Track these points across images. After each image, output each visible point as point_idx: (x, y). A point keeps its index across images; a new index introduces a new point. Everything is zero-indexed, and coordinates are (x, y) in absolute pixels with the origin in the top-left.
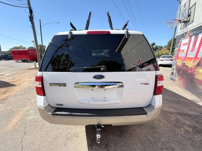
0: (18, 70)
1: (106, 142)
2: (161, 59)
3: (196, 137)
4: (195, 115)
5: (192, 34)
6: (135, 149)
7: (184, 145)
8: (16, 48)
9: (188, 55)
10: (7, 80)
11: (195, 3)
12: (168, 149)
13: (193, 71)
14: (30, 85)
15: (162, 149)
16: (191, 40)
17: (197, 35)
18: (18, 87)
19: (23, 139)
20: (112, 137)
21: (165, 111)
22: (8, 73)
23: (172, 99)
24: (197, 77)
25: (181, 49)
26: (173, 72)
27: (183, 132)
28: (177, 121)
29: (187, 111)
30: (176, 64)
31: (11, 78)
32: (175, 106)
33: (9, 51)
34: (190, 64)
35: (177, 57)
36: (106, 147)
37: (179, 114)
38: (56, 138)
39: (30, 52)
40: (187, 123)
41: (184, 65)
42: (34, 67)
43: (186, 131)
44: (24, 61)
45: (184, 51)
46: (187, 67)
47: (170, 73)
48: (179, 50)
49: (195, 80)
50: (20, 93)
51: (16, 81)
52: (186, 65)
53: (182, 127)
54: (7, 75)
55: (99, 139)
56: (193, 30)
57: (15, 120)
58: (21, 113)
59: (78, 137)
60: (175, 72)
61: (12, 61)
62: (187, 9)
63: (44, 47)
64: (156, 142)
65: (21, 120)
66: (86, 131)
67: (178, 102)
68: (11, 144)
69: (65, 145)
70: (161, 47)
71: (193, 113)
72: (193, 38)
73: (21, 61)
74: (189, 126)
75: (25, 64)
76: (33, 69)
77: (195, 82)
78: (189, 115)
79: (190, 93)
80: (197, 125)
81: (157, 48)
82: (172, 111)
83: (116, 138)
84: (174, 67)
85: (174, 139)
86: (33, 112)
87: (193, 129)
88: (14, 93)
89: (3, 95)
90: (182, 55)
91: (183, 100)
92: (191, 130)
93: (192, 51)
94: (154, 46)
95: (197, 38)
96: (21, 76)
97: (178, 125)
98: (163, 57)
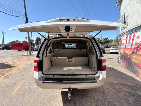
0: (16, 56)
1: (74, 101)
2: (111, 48)
3: (130, 98)
4: (131, 85)
5: (128, 33)
6: (92, 105)
7: (122, 103)
8: (14, 42)
9: (127, 47)
10: (9, 63)
11: (128, 15)
12: (112, 105)
13: (130, 56)
14: (25, 66)
15: (108, 105)
16: (127, 37)
17: (130, 34)
18: (16, 68)
19: (23, 100)
20: (78, 98)
21: (113, 83)
22: (9, 58)
23: (117, 75)
24: (133, 60)
25: (122, 42)
26: (119, 57)
27: (122, 96)
28: (120, 89)
29: (126, 83)
30: (120, 52)
31: (11, 62)
32: (119, 79)
33: (9, 44)
34: (129, 52)
35: (121, 48)
36: (74, 104)
37: (121, 84)
38: (43, 99)
39: (24, 44)
40: (126, 90)
41: (125, 52)
42: (26, 54)
43: (125, 95)
44: (19, 50)
45: (124, 44)
46: (126, 54)
47: (117, 58)
48: (121, 43)
49: (132, 63)
50: (18, 72)
51: (15, 64)
52: (126, 53)
53: (122, 93)
54: (8, 59)
55: (70, 96)
56: (128, 31)
57: (17, 88)
58: (20, 84)
59: (57, 98)
60: (120, 57)
61: (11, 50)
62: (124, 19)
63: (33, 41)
64: (105, 101)
65: (21, 88)
66: (62, 95)
67: (121, 77)
68: (16, 102)
69: (49, 103)
70: (113, 40)
71: (130, 84)
72: (129, 36)
73: (17, 50)
74: (127, 92)
75: (20, 52)
76: (26, 55)
77: (132, 64)
78: (127, 85)
79: (130, 71)
80: (131, 91)
81: (109, 41)
82: (117, 83)
83: (80, 99)
84: (119, 54)
85: (116, 99)
86: (28, 83)
87: (129, 93)
88: (15, 71)
89: (7, 73)
90: (123, 46)
91: (125, 76)
92: (127, 94)
93: (129, 44)
94: (107, 40)
95: (131, 36)
96: (18, 60)
97: (119, 91)
98: (113, 48)
